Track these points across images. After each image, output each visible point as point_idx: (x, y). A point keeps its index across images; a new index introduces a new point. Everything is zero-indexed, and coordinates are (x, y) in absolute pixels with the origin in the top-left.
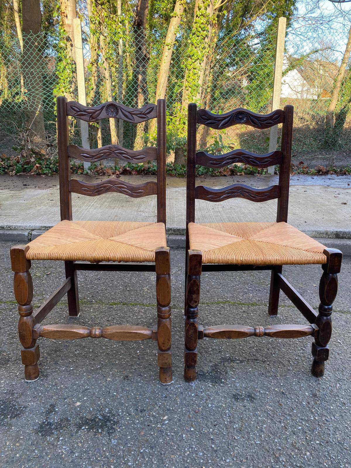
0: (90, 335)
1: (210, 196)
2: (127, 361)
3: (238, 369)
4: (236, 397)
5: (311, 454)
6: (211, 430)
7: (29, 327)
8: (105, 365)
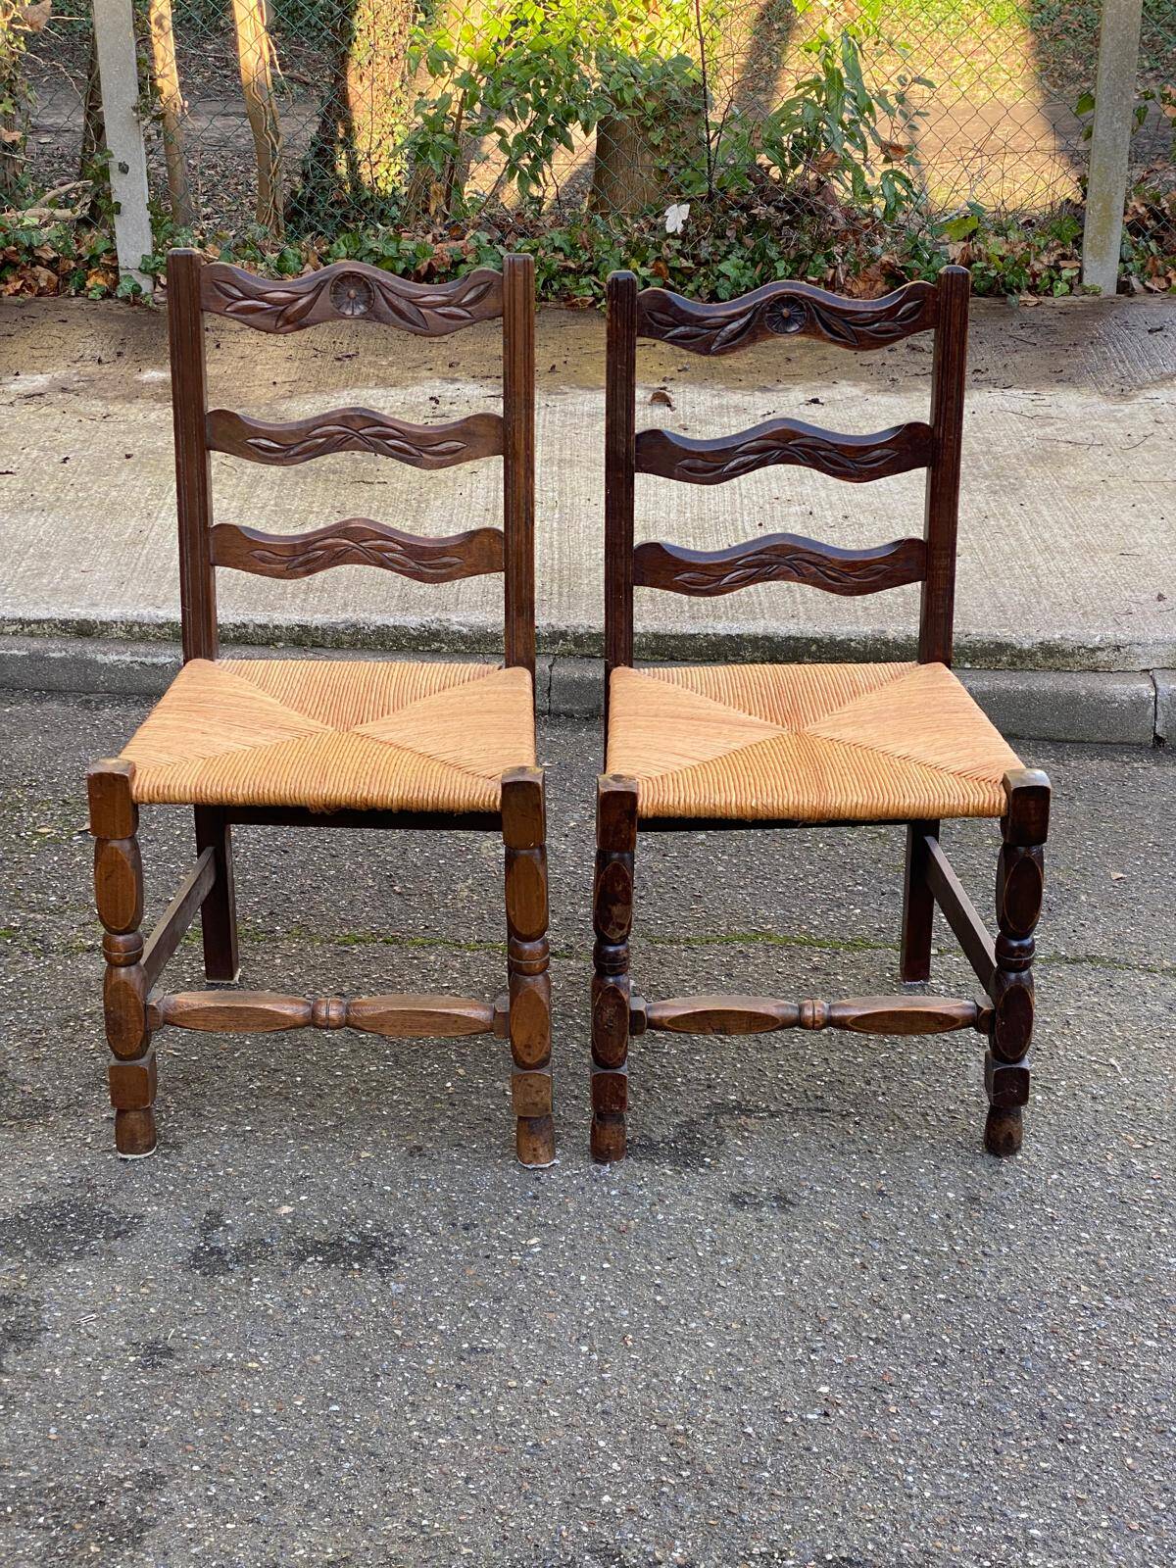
0: (313, 1021)
1: (687, 575)
2: (417, 1110)
3: (759, 1133)
4: (738, 1200)
5: (914, 1318)
6: (657, 1267)
7: (135, 998)
8: (347, 1120)
